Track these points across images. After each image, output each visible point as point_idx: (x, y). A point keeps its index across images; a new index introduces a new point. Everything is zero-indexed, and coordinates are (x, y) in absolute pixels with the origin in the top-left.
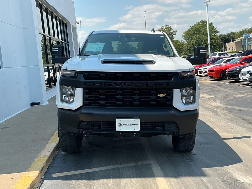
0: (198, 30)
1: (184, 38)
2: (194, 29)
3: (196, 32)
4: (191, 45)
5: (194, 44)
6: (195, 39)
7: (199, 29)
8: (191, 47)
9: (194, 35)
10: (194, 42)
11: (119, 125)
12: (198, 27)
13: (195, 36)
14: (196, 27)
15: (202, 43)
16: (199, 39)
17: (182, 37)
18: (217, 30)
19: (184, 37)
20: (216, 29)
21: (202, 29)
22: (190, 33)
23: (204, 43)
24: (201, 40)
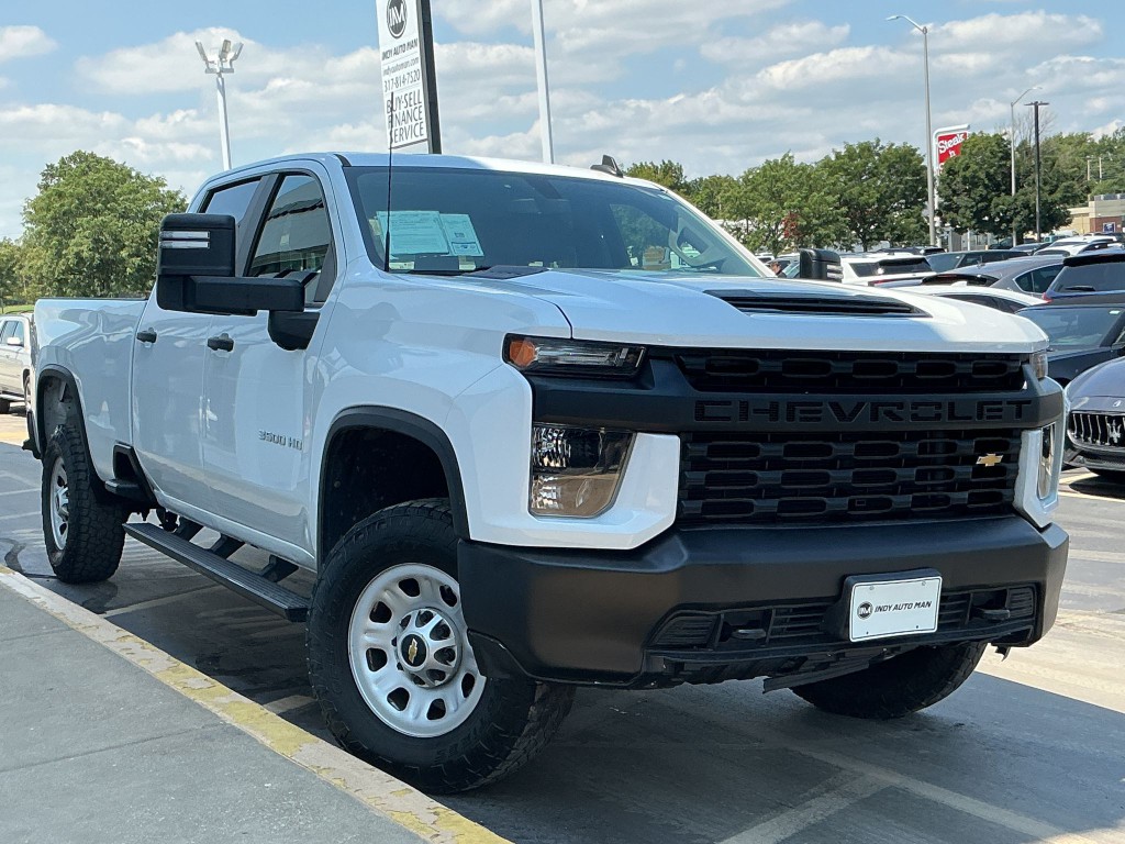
0: (99, 193)
1: (29, 225)
2: (80, 190)
3: (91, 204)
4: (68, 260)
5: (85, 255)
6: (87, 233)
7: (103, 189)
8: (69, 270)
9: (80, 215)
10: (84, 248)
11: (863, 610)
12: (98, 179)
13: (88, 222)
14: (90, 182)
15: (124, 254)
16: (107, 236)
17: (21, 219)
18: (183, 200)
19: (31, 221)
20: (181, 196)
21: (119, 190)
22: (62, 205)
23: (130, 256)
24: (116, 240)
